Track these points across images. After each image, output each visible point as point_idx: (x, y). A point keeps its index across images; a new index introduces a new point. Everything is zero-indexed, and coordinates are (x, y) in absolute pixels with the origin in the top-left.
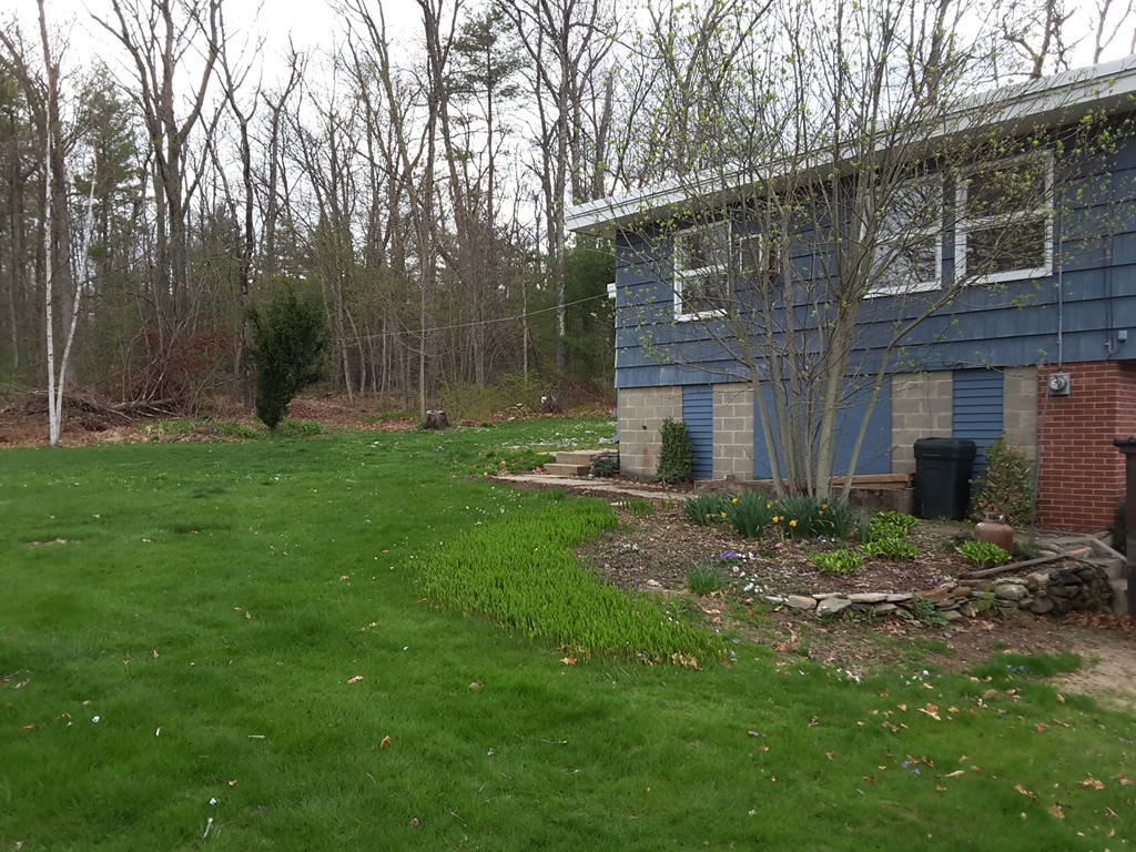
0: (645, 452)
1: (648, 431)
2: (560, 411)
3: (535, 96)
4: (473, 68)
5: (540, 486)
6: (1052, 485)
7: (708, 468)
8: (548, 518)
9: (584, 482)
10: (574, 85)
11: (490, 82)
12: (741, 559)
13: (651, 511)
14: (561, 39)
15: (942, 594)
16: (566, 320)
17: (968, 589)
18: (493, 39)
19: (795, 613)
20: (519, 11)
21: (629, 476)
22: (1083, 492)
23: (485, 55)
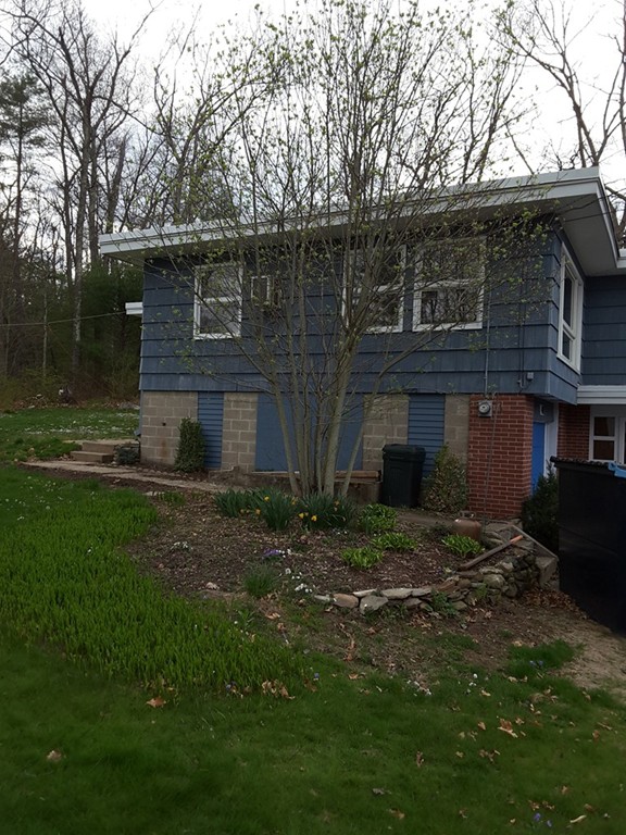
0: (164, 444)
1: (167, 427)
2: (75, 402)
3: (59, 148)
4: (7, 118)
5: (71, 473)
6: (478, 482)
7: (218, 460)
8: (93, 513)
9: (110, 470)
10: (93, 145)
11: (21, 133)
12: (281, 555)
13: (182, 502)
14: (86, 106)
15: (450, 587)
16: (80, 328)
17: (467, 581)
18: (26, 99)
19: (343, 612)
20: (50, 77)
21: (149, 465)
22: (500, 489)
23: (17, 109)
